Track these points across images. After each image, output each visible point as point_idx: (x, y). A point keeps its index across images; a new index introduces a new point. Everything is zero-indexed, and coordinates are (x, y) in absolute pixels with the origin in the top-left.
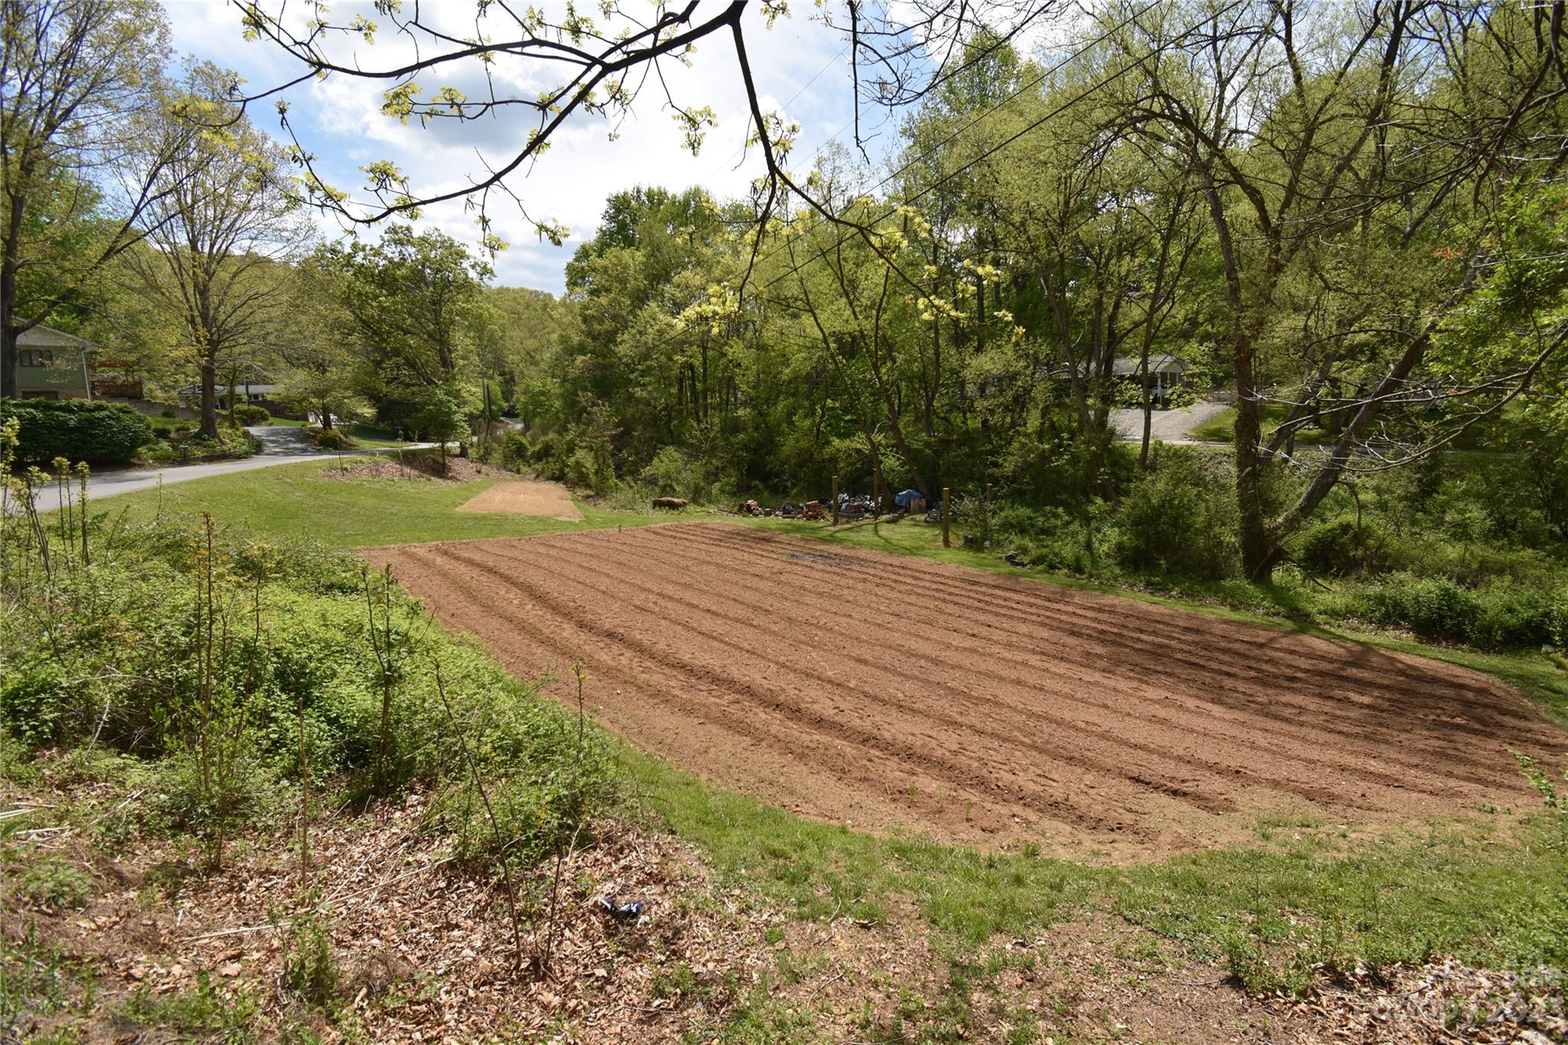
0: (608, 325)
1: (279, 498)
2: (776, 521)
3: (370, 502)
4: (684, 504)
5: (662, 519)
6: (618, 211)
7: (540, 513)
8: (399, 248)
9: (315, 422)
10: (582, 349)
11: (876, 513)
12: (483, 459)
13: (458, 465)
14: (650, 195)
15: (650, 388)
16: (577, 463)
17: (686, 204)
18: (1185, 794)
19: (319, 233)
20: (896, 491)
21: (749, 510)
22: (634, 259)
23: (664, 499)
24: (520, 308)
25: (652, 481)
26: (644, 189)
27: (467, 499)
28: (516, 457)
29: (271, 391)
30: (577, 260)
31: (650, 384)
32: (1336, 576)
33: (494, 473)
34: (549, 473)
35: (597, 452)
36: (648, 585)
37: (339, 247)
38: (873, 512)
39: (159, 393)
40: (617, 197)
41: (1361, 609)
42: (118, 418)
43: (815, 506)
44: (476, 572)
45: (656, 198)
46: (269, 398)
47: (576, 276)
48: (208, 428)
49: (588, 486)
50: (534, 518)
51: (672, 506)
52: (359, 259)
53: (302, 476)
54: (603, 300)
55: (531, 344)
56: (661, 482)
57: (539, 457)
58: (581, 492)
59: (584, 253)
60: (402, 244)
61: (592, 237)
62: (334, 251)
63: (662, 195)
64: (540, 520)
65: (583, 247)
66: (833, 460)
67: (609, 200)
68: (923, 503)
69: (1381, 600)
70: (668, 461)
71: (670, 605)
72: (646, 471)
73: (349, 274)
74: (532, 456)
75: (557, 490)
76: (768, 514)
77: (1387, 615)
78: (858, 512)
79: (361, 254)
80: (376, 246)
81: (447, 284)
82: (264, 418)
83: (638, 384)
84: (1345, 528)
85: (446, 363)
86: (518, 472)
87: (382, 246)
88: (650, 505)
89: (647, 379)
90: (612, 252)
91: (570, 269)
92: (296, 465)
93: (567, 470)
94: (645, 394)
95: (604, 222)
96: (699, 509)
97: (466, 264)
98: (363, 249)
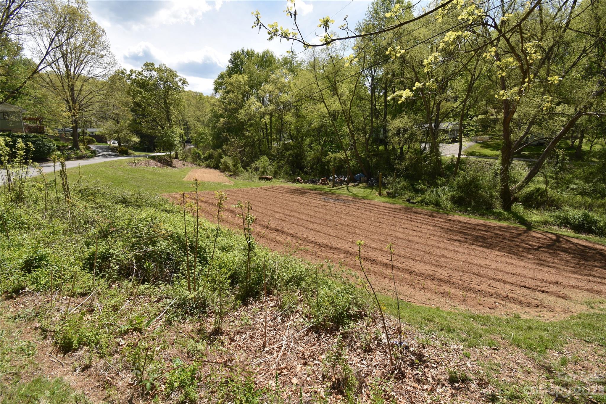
0: (233, 106)
1: (114, 174)
2: (309, 185)
3: (150, 177)
4: (271, 179)
5: (264, 184)
6: (235, 59)
7: (217, 182)
8: (149, 72)
9: (114, 143)
10: (221, 116)
11: (348, 183)
12: (184, 160)
13: (175, 161)
14: (248, 53)
15: (252, 132)
16: (225, 162)
17: (263, 57)
18: (547, 292)
19: (118, 65)
20: (355, 174)
21: (298, 181)
22: (243, 78)
23: (264, 176)
24: (191, 99)
25: (256, 169)
26: (245, 50)
27: (185, 175)
28: (196, 159)
29: (97, 131)
30: (219, 79)
31: (252, 130)
32: (534, 208)
33: (189, 165)
34: (212, 165)
35: (233, 157)
36: (277, 210)
37: (125, 71)
38: (346, 182)
39: (50, 131)
40: (235, 53)
41: (551, 221)
42: (42, 141)
43: (324, 180)
44: (206, 205)
45: (250, 54)
46: (97, 133)
47: (218, 86)
48: (76, 145)
49: (230, 171)
50: (215, 183)
51: (268, 179)
52: (133, 77)
53: (120, 165)
54: (231, 95)
55: (198, 113)
56: (261, 170)
57: (206, 159)
58: (228, 173)
59: (221, 77)
60: (151, 71)
61: (224, 70)
62: (123, 73)
63: (253, 52)
64: (218, 184)
65: (221, 74)
66: (329, 161)
67: (231, 55)
68: (366, 179)
69: (559, 217)
70: (263, 162)
71: (292, 218)
72: (253, 165)
73: (129, 82)
74: (204, 159)
75: (217, 172)
76: (306, 183)
77: (561, 223)
78: (341, 183)
79: (134, 74)
80: (140, 71)
81: (170, 88)
82: (94, 142)
83: (248, 131)
84: (538, 190)
85: (169, 120)
86: (199, 165)
87: (142, 71)
88: (257, 179)
89: (251, 128)
90: (234, 76)
91: (216, 83)
92: (116, 161)
93: (220, 164)
94: (250, 134)
95: (230, 64)
96: (277, 180)
97: (177, 79)
98: (135, 72)
